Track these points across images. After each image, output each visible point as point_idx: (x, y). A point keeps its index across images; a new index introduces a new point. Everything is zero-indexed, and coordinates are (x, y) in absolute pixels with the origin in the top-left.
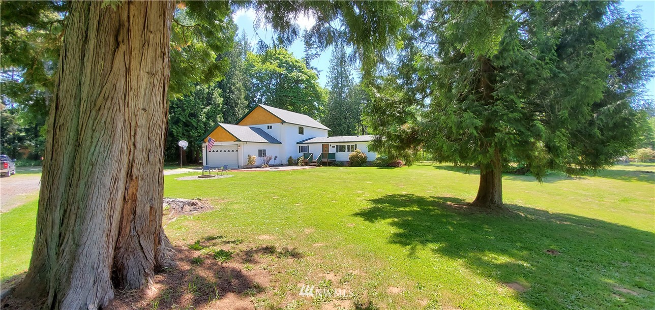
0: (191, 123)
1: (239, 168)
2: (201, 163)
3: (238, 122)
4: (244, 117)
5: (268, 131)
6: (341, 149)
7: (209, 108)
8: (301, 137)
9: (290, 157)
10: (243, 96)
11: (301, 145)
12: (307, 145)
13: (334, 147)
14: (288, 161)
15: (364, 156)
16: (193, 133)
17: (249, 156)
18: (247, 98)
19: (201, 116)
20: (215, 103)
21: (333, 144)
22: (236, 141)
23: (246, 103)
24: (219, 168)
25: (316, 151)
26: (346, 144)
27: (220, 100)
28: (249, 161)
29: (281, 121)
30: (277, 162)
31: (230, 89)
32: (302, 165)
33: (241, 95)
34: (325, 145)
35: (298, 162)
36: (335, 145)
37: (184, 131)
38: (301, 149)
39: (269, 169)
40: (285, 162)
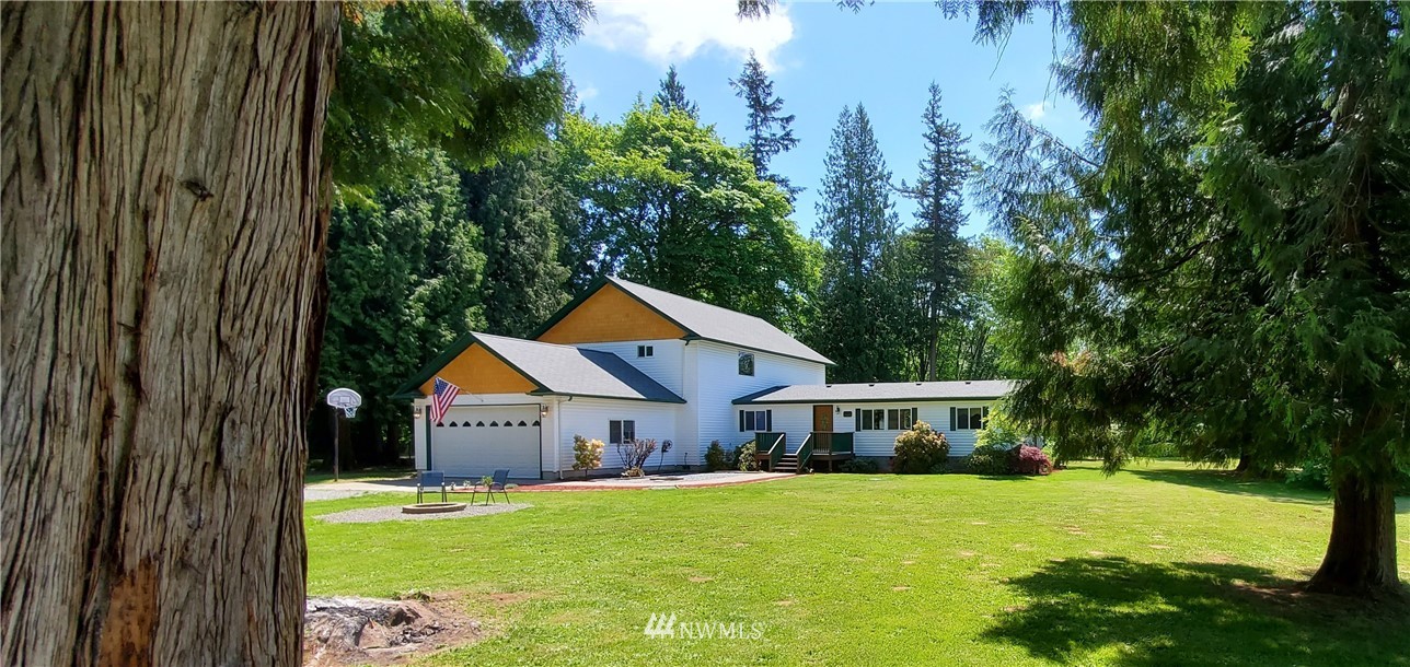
0: (374, 331)
1: (543, 477)
2: (409, 465)
3: (537, 332)
4: (558, 317)
5: (642, 365)
6: (869, 419)
7: (434, 281)
8: (747, 385)
9: (715, 446)
10: (552, 251)
11: (747, 408)
12: (764, 408)
13: (847, 414)
14: (708, 457)
15: (939, 442)
16: (379, 364)
17: (577, 439)
18: (564, 257)
19: (409, 307)
20: (457, 269)
21: (845, 408)
22: (533, 393)
23: (565, 272)
24: (474, 480)
25: (796, 427)
26: (886, 407)
27: (476, 261)
28: (578, 458)
29: (684, 334)
30: (671, 458)
31: (509, 225)
32: (750, 469)
33: (545, 246)
34: (822, 410)
35: (737, 461)
36: (852, 408)
37: (348, 357)
38: (748, 421)
39: (644, 482)
40: (697, 459)
